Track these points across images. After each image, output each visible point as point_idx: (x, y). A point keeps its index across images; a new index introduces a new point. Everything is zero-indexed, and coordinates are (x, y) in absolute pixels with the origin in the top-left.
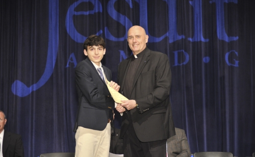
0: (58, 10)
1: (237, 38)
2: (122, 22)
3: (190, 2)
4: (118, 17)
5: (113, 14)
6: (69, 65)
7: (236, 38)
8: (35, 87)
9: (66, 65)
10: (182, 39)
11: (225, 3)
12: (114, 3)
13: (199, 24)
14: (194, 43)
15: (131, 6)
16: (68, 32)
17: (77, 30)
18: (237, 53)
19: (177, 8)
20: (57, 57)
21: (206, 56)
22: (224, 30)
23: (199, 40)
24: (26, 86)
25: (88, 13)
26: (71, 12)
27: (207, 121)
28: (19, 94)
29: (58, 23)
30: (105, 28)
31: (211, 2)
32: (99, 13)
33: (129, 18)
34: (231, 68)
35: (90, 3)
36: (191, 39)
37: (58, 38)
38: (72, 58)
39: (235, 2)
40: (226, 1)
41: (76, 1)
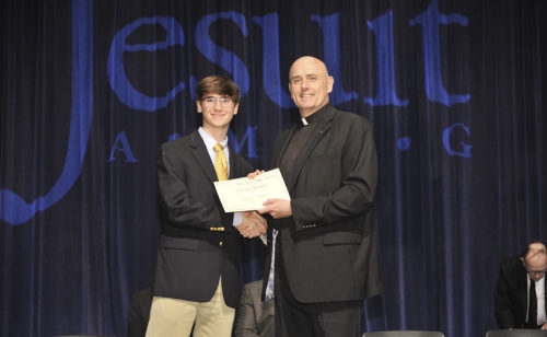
0: (92, 41)
1: (468, 97)
2: (225, 65)
3: (369, 24)
4: (218, 54)
5: (208, 48)
6: (115, 156)
7: (465, 99)
8: (42, 204)
9: (108, 156)
10: (353, 100)
11: (441, 25)
12: (209, 25)
13: (387, 65)
14: (377, 108)
15: (245, 32)
16: (113, 87)
17: (132, 84)
18: (467, 129)
19: (341, 36)
20: (90, 138)
21: (402, 135)
22: (440, 82)
23: (388, 103)
24: (23, 203)
25: (154, 47)
26: (118, 44)
27: (406, 273)
28: (10, 219)
29: (91, 69)
30: (191, 78)
31: (412, 23)
32: (177, 46)
33: (241, 57)
34: (456, 161)
35: (159, 27)
36: (370, 101)
37: (91, 100)
38: (120, 141)
39: (464, 21)
40: (444, 20)
41: (131, 22)
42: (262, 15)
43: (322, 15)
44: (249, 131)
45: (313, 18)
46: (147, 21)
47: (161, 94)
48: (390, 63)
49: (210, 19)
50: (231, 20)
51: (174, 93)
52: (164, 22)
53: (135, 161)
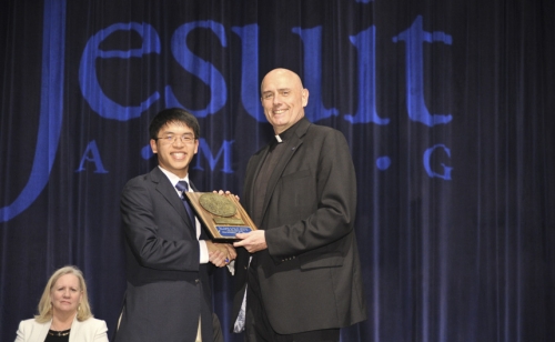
0: (63, 46)
1: (450, 118)
2: (202, 76)
3: (352, 39)
4: (196, 65)
5: (185, 57)
6: (84, 166)
7: (447, 119)
8: (7, 214)
9: (77, 166)
10: (333, 116)
11: (425, 43)
12: (186, 34)
13: (368, 86)
14: (357, 126)
15: (224, 42)
16: (84, 94)
17: (104, 92)
18: (448, 151)
19: (323, 50)
20: (59, 148)
21: (382, 154)
22: (422, 100)
23: (368, 121)
25: (128, 54)
26: (91, 50)
27: (381, 296)
29: (62, 75)
30: (167, 88)
31: (395, 39)
32: (153, 54)
33: (219, 67)
34: (436, 183)
35: (134, 33)
36: (350, 118)
37: (61, 107)
38: (90, 151)
39: (448, 40)
40: (428, 37)
41: (105, 27)
42: (242, 25)
43: (303, 28)
44: (225, 145)
45: (294, 30)
46: (122, 26)
47: (134, 103)
48: (371, 80)
49: (187, 28)
50: (210, 29)
51: (148, 103)
52: (140, 29)
53: (104, 171)
